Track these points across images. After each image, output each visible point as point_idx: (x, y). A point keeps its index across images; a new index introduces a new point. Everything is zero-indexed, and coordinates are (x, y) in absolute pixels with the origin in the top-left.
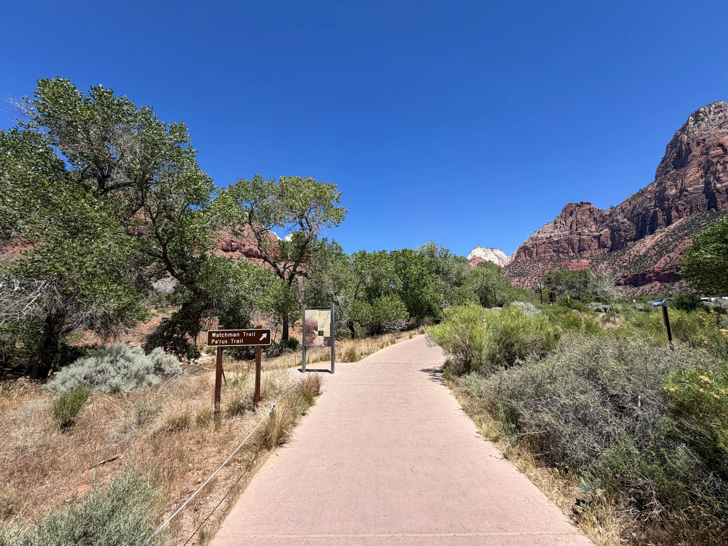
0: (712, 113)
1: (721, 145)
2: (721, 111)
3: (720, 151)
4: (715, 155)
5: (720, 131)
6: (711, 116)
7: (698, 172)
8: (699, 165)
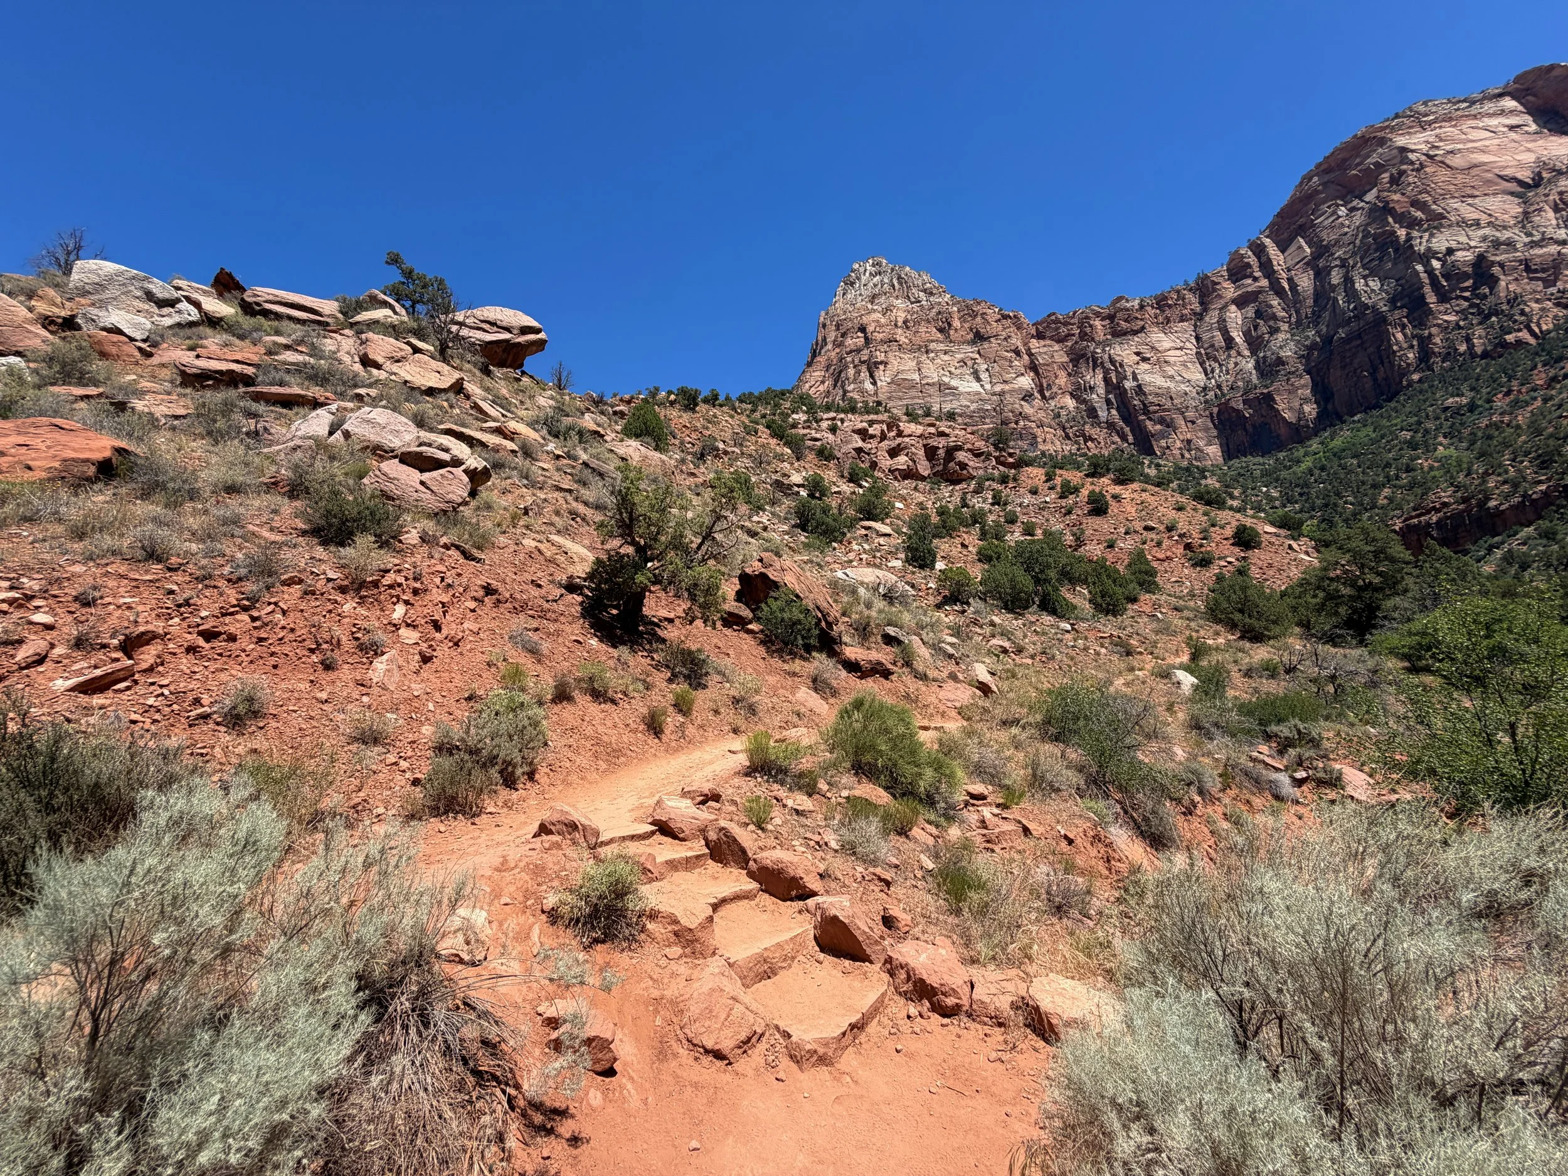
0: (867, 274)
1: (863, 329)
2: (880, 273)
3: (861, 341)
4: (853, 347)
5: (870, 306)
6: (864, 279)
7: (823, 382)
8: (828, 368)
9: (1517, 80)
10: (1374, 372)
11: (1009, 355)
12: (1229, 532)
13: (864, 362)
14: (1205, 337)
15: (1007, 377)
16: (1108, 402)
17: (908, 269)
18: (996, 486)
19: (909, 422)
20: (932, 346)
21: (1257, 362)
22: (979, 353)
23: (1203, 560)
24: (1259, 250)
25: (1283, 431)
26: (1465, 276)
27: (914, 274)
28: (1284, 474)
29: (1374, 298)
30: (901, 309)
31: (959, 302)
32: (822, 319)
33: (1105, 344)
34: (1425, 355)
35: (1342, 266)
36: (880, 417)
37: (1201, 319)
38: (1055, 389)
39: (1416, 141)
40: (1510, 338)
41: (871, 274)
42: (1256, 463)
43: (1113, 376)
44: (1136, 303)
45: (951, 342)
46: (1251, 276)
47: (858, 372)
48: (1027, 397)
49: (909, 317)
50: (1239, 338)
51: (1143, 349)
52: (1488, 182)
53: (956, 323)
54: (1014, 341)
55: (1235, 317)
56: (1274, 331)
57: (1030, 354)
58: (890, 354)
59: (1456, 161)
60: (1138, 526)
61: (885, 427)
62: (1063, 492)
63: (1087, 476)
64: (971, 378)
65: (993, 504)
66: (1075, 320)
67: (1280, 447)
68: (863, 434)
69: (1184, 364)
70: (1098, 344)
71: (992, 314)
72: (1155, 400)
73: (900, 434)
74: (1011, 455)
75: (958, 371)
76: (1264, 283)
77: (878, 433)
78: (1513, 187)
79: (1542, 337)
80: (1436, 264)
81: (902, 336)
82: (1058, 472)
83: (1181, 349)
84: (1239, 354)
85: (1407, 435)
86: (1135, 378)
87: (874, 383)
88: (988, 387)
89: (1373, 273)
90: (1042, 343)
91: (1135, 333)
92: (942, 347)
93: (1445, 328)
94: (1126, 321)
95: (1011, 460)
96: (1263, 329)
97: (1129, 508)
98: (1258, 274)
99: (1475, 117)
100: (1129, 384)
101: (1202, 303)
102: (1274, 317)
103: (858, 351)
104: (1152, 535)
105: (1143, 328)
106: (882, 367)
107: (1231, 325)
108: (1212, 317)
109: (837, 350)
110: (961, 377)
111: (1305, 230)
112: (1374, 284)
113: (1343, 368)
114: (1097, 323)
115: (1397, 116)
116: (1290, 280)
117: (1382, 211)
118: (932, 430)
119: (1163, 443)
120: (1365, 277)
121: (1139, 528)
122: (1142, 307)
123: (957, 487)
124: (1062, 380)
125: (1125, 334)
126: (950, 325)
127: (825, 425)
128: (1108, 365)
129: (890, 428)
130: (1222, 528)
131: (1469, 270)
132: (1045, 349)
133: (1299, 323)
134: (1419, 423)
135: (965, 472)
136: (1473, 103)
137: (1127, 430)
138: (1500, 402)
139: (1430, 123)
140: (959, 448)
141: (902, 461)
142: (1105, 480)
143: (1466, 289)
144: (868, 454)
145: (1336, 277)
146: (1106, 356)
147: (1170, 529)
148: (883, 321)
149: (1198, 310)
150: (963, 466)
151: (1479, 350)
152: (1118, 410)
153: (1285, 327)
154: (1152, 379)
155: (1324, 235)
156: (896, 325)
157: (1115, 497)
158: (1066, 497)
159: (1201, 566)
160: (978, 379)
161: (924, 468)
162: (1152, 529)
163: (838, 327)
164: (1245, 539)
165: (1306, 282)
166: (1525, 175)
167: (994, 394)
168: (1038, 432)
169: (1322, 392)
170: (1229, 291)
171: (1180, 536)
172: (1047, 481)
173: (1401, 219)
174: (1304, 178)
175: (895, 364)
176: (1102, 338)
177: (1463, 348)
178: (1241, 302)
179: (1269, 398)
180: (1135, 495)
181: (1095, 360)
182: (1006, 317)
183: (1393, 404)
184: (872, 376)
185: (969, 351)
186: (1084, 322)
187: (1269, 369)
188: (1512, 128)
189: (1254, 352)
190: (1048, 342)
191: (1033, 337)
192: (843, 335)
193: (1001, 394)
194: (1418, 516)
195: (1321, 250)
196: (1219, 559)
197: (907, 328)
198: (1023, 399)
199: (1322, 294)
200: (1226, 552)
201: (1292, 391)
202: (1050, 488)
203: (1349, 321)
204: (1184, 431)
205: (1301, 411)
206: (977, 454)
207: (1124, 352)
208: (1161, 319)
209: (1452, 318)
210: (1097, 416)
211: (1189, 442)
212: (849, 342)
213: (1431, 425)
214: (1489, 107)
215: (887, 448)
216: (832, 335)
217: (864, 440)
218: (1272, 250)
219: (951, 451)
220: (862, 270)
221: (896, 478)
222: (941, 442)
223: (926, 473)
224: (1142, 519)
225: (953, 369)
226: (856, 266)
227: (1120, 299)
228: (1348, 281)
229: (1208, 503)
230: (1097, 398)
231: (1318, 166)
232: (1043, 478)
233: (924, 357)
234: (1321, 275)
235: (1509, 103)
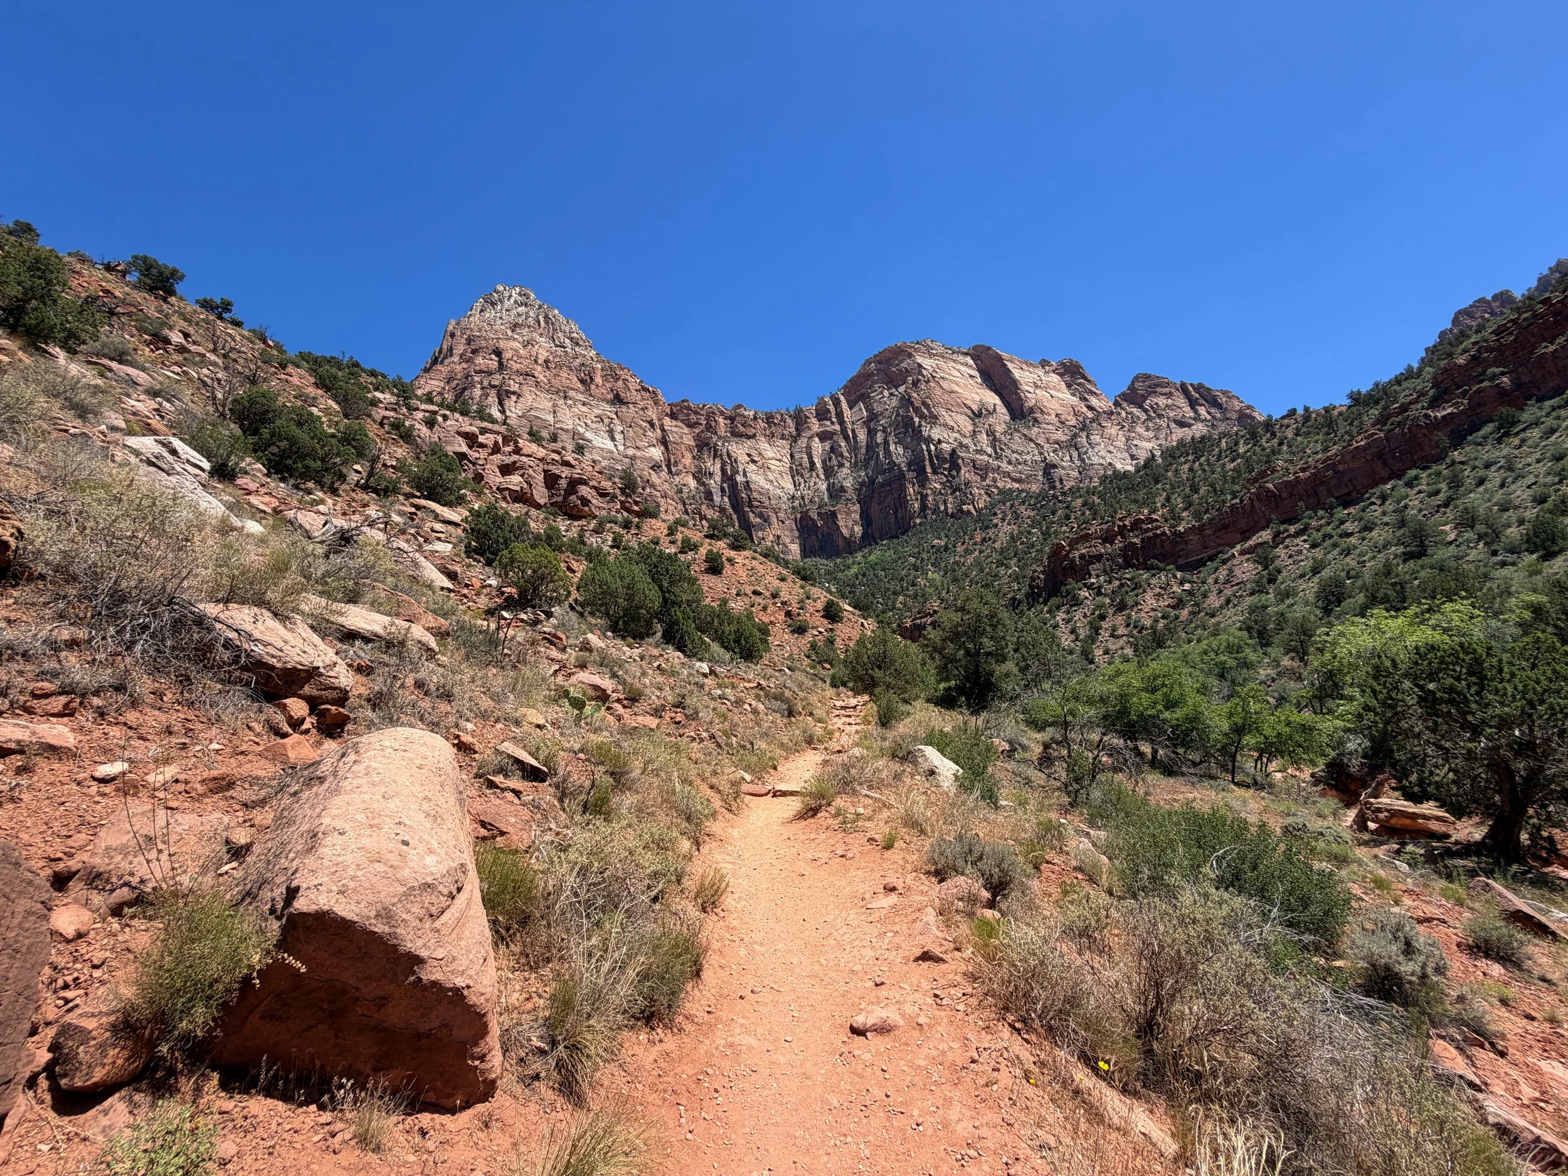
0: (512, 301)
1: (498, 353)
2: (526, 305)
3: (494, 364)
4: (483, 367)
5: (509, 333)
6: (507, 304)
8: (449, 381)
9: (975, 348)
10: (895, 513)
11: (644, 424)
12: (820, 605)
13: (494, 387)
14: (797, 456)
15: (640, 444)
16: (723, 490)
17: (556, 312)
18: (617, 529)
19: (530, 441)
20: (571, 393)
21: (829, 485)
22: (616, 413)
23: (800, 627)
24: (837, 403)
25: (841, 543)
26: (945, 461)
27: (561, 318)
28: (840, 575)
29: (900, 460)
30: (543, 348)
31: (603, 361)
32: (450, 328)
33: (725, 440)
34: (924, 507)
35: (884, 431)
36: (496, 427)
37: (795, 442)
38: (680, 467)
39: (927, 363)
40: (965, 507)
41: (516, 302)
42: (823, 564)
43: (729, 468)
44: (752, 413)
45: (591, 395)
46: (830, 419)
47: (487, 395)
48: (656, 467)
49: (551, 358)
50: (819, 465)
51: (753, 452)
52: (958, 405)
53: (598, 380)
54: (650, 413)
55: (817, 446)
56: (841, 465)
57: (663, 430)
58: (525, 387)
59: (945, 384)
60: (748, 589)
61: (500, 439)
62: (683, 548)
63: (706, 536)
64: (606, 435)
65: (612, 547)
66: (704, 412)
67: (838, 555)
68: (471, 439)
69: (781, 473)
70: (720, 438)
71: (634, 383)
72: (758, 497)
73: (517, 451)
74: (636, 503)
75: (594, 426)
76: (837, 427)
77: (491, 444)
78: (969, 412)
79: (979, 511)
80: (932, 448)
81: (540, 373)
82: (680, 528)
83: (780, 460)
84: (818, 476)
85: (912, 560)
86: (745, 475)
87: (503, 412)
88: (621, 448)
89: (899, 442)
90: (674, 423)
91: (749, 437)
92: (581, 397)
93: (934, 492)
94: (743, 425)
95: (636, 508)
96: (834, 462)
97: (740, 572)
98: (834, 420)
99: (954, 361)
100: (740, 478)
101: (797, 429)
102: (842, 455)
103: (490, 373)
104: (758, 599)
105: (754, 436)
106: (514, 398)
107: (814, 453)
108: (802, 442)
109: (464, 365)
110: (596, 432)
111: (864, 397)
112: (900, 450)
113: (880, 504)
114: (721, 420)
115: (918, 343)
116: (853, 431)
117: (907, 401)
118: (556, 457)
119: (760, 534)
120: (895, 443)
121: (749, 592)
122: (755, 418)
123: (576, 523)
124: (688, 460)
125: (741, 436)
126: (592, 379)
127: (419, 415)
128: (725, 458)
129: (506, 440)
130: (815, 601)
131: (947, 456)
132: (675, 429)
133: (856, 462)
134: (919, 553)
135: (586, 509)
136: (954, 353)
137: (735, 517)
138: (960, 549)
139: (934, 355)
140: (584, 482)
141: (515, 481)
142: (721, 544)
143: (945, 469)
144: (474, 464)
145: (879, 438)
146: (725, 450)
147: (774, 596)
148: (522, 352)
149: (794, 433)
150: (586, 502)
151: (950, 511)
152: (729, 498)
153: (847, 464)
154: (758, 480)
155: (875, 405)
156: (536, 361)
157: (730, 560)
158: (685, 553)
159: (799, 633)
160: (613, 439)
161: (541, 494)
162: (760, 594)
163: (469, 341)
164: (831, 614)
165: (862, 436)
166: (975, 408)
167: (626, 456)
168: (662, 501)
169: (866, 519)
170: (815, 426)
171: (782, 603)
172: (668, 535)
173: (917, 410)
174: (867, 361)
175: (528, 398)
176: (723, 434)
177: (942, 508)
178: (823, 437)
179: (833, 515)
180: (747, 562)
181: (716, 451)
182: (646, 390)
183: (905, 537)
184: (501, 403)
185: (608, 409)
186: (710, 416)
187: (836, 492)
188: (971, 376)
189: (827, 478)
190: (679, 424)
191: (667, 415)
192: (474, 352)
193: (633, 458)
194: (921, 618)
195: (873, 417)
196: (813, 628)
197: (548, 368)
198: (652, 468)
199: (871, 447)
200: (818, 623)
201: (849, 513)
202: (671, 542)
203: (884, 472)
204: (776, 529)
205: (852, 530)
206: (602, 494)
207: (739, 450)
208: (768, 433)
209: (938, 486)
210: (712, 500)
211: (779, 537)
212: (479, 360)
213: (925, 556)
214: (961, 358)
215: (499, 462)
216: (460, 349)
217: (470, 447)
218: (844, 405)
219: (574, 484)
220: (507, 294)
221: (504, 499)
222: (565, 472)
223: (542, 501)
224: (750, 583)
225: (589, 422)
226: (501, 288)
227: (740, 406)
228: (886, 442)
229: (804, 579)
230: (715, 483)
231: (875, 356)
232: (666, 532)
233: (562, 401)
234: (871, 433)
235: (971, 362)
